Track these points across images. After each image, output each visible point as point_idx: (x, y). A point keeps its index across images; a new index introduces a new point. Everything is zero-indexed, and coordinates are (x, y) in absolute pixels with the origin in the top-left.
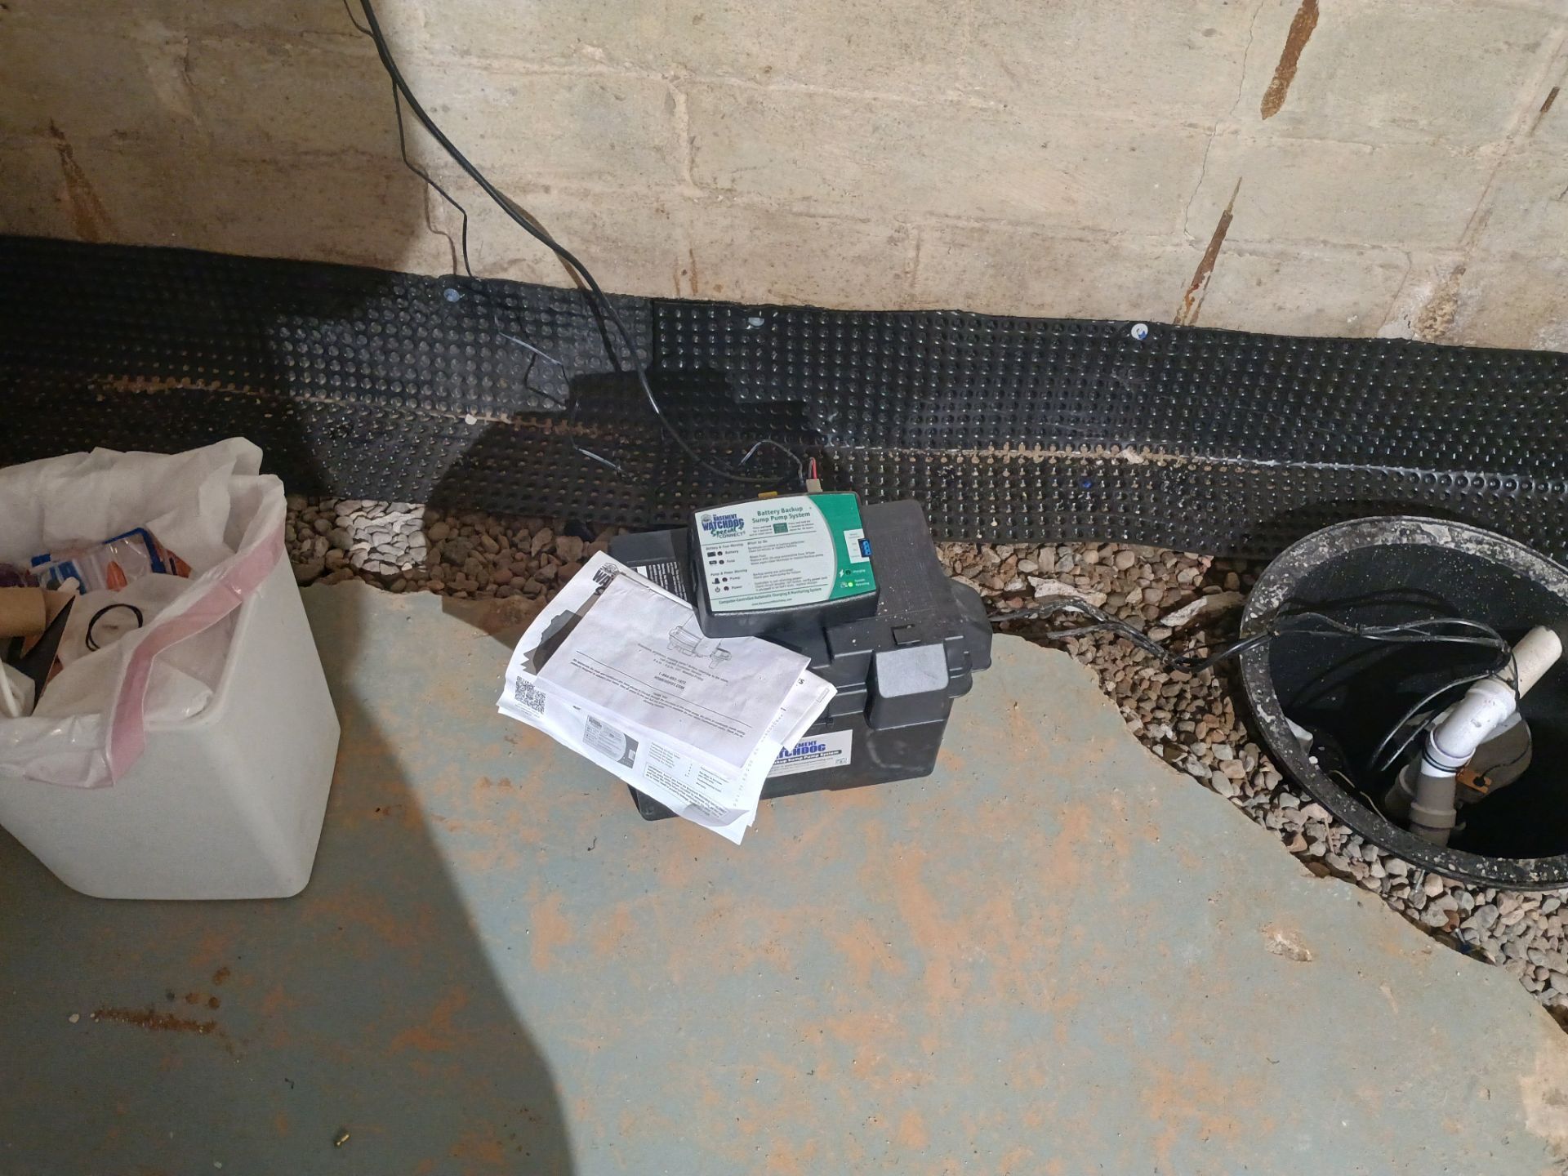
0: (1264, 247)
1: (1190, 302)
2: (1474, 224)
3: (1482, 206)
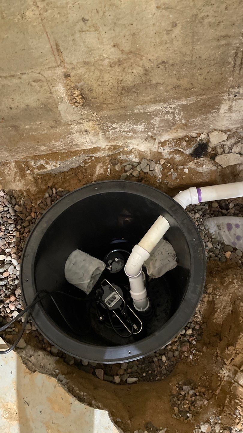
2: (56, 53)
3: (52, 43)
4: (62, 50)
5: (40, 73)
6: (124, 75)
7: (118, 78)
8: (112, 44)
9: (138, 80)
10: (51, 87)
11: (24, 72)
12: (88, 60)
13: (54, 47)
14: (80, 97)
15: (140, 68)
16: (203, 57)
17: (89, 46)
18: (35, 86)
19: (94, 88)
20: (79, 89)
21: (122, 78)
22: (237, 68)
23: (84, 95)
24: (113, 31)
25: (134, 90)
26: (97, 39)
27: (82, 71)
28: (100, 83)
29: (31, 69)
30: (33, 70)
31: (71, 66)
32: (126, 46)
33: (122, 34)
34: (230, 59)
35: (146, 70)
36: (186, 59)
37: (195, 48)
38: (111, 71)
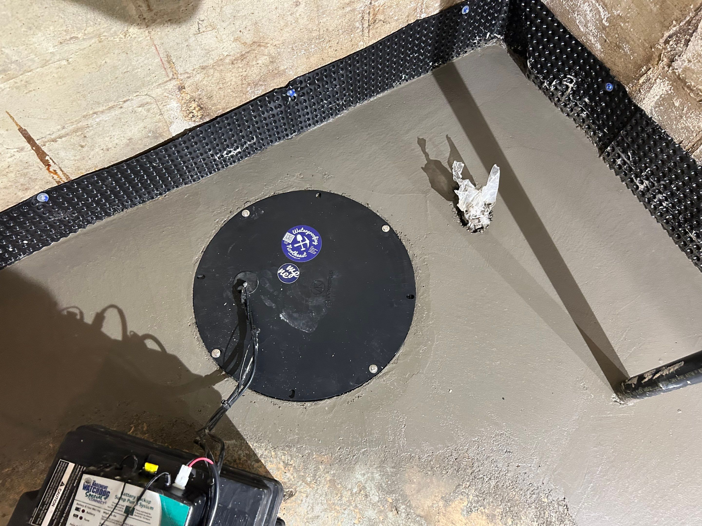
0: (63, 132)
1: (55, 172)
2: (167, 65)
3: (162, 56)
4: (174, 61)
5: (147, 94)
6: (248, 69)
7: (241, 74)
8: (232, 39)
9: (264, 70)
10: (161, 107)
11: (127, 98)
12: (204, 64)
13: (165, 59)
14: (197, 109)
15: (266, 57)
16: (331, 29)
17: (207, 48)
18: (141, 112)
19: (215, 93)
20: (197, 100)
21: (246, 73)
22: (366, 31)
23: (202, 106)
24: (232, 25)
25: (261, 83)
26: (215, 38)
27: (199, 77)
28: (221, 86)
29: (136, 92)
30: (138, 94)
31: (186, 75)
32: (248, 37)
33: (243, 26)
34: (357, 24)
35: (273, 58)
36: (314, 35)
37: (321, 21)
38: (234, 68)
